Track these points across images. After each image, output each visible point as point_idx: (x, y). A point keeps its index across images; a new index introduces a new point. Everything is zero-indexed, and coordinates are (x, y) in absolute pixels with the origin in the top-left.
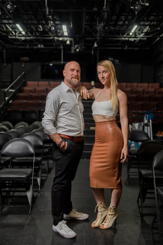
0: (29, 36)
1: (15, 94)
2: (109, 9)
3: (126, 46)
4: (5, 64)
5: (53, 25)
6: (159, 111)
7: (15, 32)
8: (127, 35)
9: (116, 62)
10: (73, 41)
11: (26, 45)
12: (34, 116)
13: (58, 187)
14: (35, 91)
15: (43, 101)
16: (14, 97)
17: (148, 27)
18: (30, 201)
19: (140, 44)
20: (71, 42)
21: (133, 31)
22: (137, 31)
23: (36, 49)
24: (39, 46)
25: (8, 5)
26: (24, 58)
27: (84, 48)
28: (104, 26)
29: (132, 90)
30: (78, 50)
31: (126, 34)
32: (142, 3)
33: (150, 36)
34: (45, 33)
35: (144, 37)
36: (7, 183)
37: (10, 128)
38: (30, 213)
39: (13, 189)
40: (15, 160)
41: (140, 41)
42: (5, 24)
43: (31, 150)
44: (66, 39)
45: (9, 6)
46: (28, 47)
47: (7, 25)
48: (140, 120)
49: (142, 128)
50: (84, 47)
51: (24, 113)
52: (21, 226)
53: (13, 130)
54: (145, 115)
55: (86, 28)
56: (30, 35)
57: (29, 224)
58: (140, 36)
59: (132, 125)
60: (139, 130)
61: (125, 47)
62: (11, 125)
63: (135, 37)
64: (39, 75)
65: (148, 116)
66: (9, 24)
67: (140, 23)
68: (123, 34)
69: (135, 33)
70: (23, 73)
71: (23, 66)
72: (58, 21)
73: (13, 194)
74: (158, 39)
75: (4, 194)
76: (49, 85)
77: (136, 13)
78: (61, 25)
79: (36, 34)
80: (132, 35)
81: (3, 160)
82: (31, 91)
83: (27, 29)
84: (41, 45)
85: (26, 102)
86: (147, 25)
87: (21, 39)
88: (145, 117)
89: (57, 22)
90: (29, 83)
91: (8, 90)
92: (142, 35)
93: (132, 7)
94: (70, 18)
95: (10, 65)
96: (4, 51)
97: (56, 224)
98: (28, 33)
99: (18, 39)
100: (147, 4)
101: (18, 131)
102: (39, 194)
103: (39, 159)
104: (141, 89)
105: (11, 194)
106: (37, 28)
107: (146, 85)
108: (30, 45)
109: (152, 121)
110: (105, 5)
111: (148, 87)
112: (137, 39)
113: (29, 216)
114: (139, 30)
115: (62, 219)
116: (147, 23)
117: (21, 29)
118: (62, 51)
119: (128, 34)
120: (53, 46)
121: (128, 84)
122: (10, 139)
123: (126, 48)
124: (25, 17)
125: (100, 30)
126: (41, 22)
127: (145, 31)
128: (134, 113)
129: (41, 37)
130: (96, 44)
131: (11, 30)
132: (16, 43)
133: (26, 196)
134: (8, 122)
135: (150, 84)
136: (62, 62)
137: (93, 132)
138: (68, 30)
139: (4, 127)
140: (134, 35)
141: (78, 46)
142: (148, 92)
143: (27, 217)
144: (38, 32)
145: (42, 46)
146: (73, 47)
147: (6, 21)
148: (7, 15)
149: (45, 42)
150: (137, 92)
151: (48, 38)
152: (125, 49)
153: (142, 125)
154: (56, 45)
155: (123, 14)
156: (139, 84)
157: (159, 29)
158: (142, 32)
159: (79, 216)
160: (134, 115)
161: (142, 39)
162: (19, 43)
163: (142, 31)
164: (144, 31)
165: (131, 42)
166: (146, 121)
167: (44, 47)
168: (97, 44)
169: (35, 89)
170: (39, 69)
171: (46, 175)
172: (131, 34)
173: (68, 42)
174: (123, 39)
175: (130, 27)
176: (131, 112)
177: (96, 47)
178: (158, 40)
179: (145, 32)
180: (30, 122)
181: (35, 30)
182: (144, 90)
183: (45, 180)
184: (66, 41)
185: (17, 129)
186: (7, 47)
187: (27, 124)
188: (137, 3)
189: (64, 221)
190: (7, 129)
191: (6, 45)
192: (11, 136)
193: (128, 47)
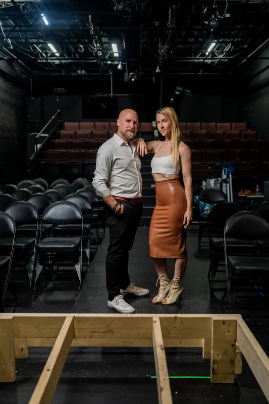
0: (67, 59)
1: (49, 139)
2: (174, 24)
3: (201, 70)
4: (33, 98)
5: (100, 48)
6: (244, 162)
7: (46, 54)
8: (201, 56)
9: (187, 93)
10: (126, 66)
11: (61, 71)
12: (75, 170)
13: (113, 257)
14: (75, 135)
15: (87, 150)
16: (48, 144)
17: (230, 45)
18: (79, 275)
19: (220, 67)
20: (123, 66)
21: (209, 50)
22: (215, 50)
23: (74, 76)
24: (79, 72)
26: (59, 89)
27: (141, 75)
29: (208, 133)
30: (133, 80)
31: (200, 54)
32: (219, 17)
33: (231, 57)
34: (88, 54)
35: (225, 59)
36: (49, 255)
37: (46, 188)
38: (80, 289)
39: (57, 262)
41: (220, 63)
42: (33, 43)
43: (79, 215)
46: (63, 73)
47: (35, 45)
48: (217, 175)
49: (219, 185)
50: (142, 73)
51: (62, 167)
52: (70, 303)
53: (50, 190)
55: (144, 48)
56: (67, 57)
57: (80, 300)
58: (219, 57)
59: (206, 181)
60: (215, 188)
62: (45, 182)
63: (212, 59)
64: (80, 114)
65: (227, 169)
66: (38, 44)
67: (219, 40)
68: (195, 56)
69: (212, 53)
70: (59, 111)
71: (58, 100)
72: (105, 37)
73: (58, 268)
74: (245, 60)
76: (95, 126)
77: (212, 30)
78: (110, 43)
79: (75, 56)
80: (208, 56)
82: (69, 136)
83: (63, 49)
84: (81, 70)
85: (64, 152)
86: (229, 43)
87: (54, 63)
88: (223, 170)
89: (104, 40)
90: (67, 124)
92: (221, 56)
93: (206, 23)
94: (123, 34)
95: (39, 99)
96: (31, 81)
97: (111, 299)
98: (65, 55)
99: (50, 63)
100: (228, 15)
101: (59, 191)
102: (89, 269)
103: (87, 226)
104: (221, 132)
106: (76, 48)
107: (228, 125)
108: (66, 71)
110: (170, 20)
111: (231, 128)
112: (216, 61)
114: (218, 49)
116: (228, 40)
117: (54, 50)
118: (112, 78)
119: (203, 55)
120: (98, 71)
121: (203, 124)
122: (50, 202)
123: (200, 73)
125: (163, 54)
126: (82, 40)
127: (227, 49)
128: (210, 165)
129: (83, 60)
130: (158, 68)
131: (40, 51)
132: (47, 68)
134: (41, 180)
135: (233, 124)
136: (112, 94)
138: (119, 50)
139: (38, 186)
140: (211, 55)
141: (134, 73)
142: (230, 136)
144: (78, 53)
146: (127, 75)
147: (34, 41)
149: (87, 67)
150: (214, 136)
151: (92, 61)
152: (199, 75)
154: (102, 70)
155: (195, 27)
156: (219, 124)
157: (246, 46)
158: (222, 53)
159: (138, 291)
160: (209, 168)
161: (223, 60)
162: (52, 68)
163: (222, 50)
164: (224, 50)
165: (207, 64)
166: (224, 177)
167: (86, 73)
168: (159, 69)
169: (75, 133)
170: (80, 104)
171: (96, 246)
172: (207, 54)
173: (120, 67)
174: (196, 60)
175: (206, 44)
176: (206, 163)
177: (158, 73)
178: (244, 63)
179: (226, 52)
180: (71, 179)
181: (74, 51)
182: (224, 133)
183: (95, 252)
184: (117, 65)
185: (56, 189)
186: (36, 74)
187: (67, 181)
188: (213, 16)
189: (120, 295)
190: (42, 188)
191: (33, 71)
192: (50, 198)
193: (203, 72)
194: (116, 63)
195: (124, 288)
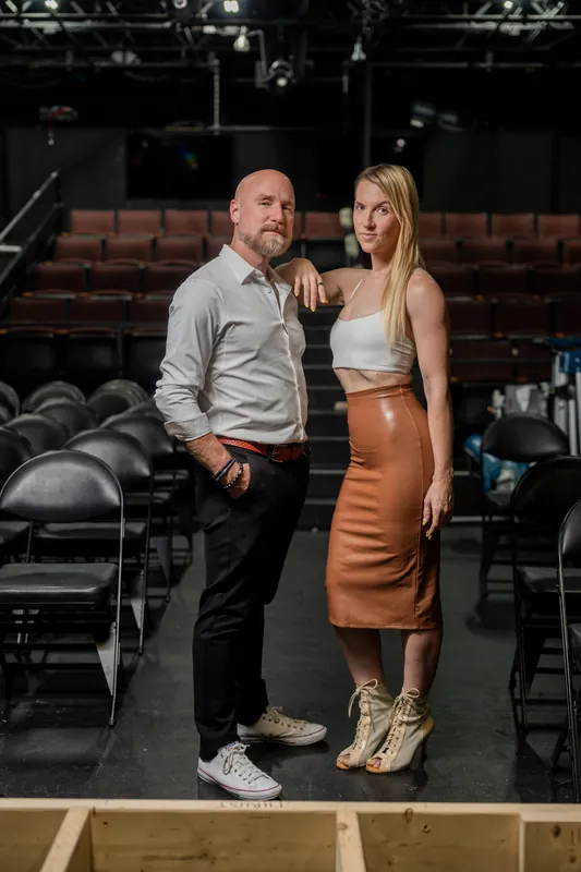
0: (79, 19)
1: (24, 261)
3: (490, 56)
7: (19, 2)
8: (488, 12)
9: (446, 122)
10: (262, 40)
11: (63, 54)
12: (103, 357)
13: (218, 626)
14: (104, 251)
15: (139, 295)
18: (111, 679)
19: (547, 48)
20: (252, 40)
23: (103, 69)
24: (118, 57)
26: (55, 109)
27: (307, 68)
29: (510, 245)
30: (282, 82)
31: (487, 6)
35: (562, 21)
36: (19, 617)
37: (14, 411)
38: (112, 723)
40: (47, 531)
41: (548, 33)
43: (111, 494)
44: (232, 29)
46: (69, 61)
48: (539, 374)
49: (543, 405)
50: (310, 63)
51: (62, 346)
52: (83, 765)
53: (27, 417)
54: (554, 355)
56: (81, 13)
57: (111, 760)
58: (544, 16)
59: (503, 393)
60: (533, 413)
61: (483, 61)
63: (524, 21)
64: (120, 184)
65: (567, 356)
68: (473, 11)
69: (525, 3)
70: (54, 175)
71: (51, 142)
73: (45, 658)
75: (10, 658)
76: (164, 223)
79: (106, 10)
80: (513, 10)
82: (86, 253)
84: (124, 51)
85: (69, 300)
87: (41, 30)
88: (558, 359)
90: (79, 216)
92: (551, 14)
97: (209, 755)
98: (74, 5)
99: (28, 30)
101: (49, 421)
102: (142, 660)
103: (138, 528)
104: (550, 242)
105: (37, 656)
107: (570, 221)
108: (77, 55)
112: (537, 27)
113: (109, 735)
115: (232, 738)
118: (217, 78)
119: (497, 8)
120: (177, 56)
121: (496, 219)
123: (488, 64)
128: (515, 344)
129: (128, 20)
130: (358, 47)
132: (19, 47)
134: (1, 386)
136: (216, 126)
140: (519, 10)
141: (284, 63)
143: (105, 734)
144: (115, 1)
145: (131, 58)
146: (263, 64)
149: (142, 41)
150: (529, 254)
151: (158, 26)
152: (484, 70)
153: (546, 394)
154: (189, 52)
156: (544, 220)
158: (553, 3)
159: (293, 731)
160: (515, 352)
161: (558, 25)
162: (34, 47)
165: (507, 37)
166: (560, 379)
167: (138, 62)
168: (364, 50)
169: (104, 243)
171: (162, 591)
172: (507, 6)
173: (241, 43)
174: (474, 25)
176: (504, 339)
177: (359, 62)
179: (565, 1)
180: (89, 381)
182: (560, 245)
183: (162, 610)
184: (234, 38)
185: (42, 412)
187: (77, 389)
189: (237, 744)
192: (24, 442)
193: (497, 59)
194: (230, 30)
195: (250, 723)
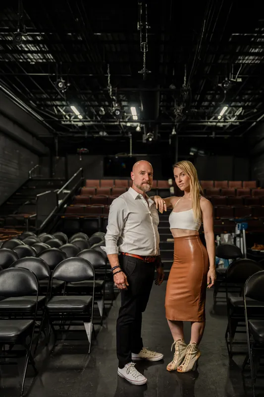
0: (89, 121)
1: (71, 195)
2: (189, 87)
3: (214, 133)
4: (58, 157)
5: (118, 108)
6: (256, 218)
7: (70, 116)
8: (214, 119)
9: (201, 154)
10: (144, 128)
11: (84, 133)
12: (94, 225)
13: (125, 321)
14: (96, 192)
15: (106, 206)
16: (69, 200)
17: (241, 109)
18: (89, 337)
19: (231, 131)
20: (142, 128)
21: (222, 113)
22: (227, 114)
23: (97, 137)
24: (101, 133)
25: (60, 83)
26: (82, 149)
27: (158, 136)
28: (184, 110)
29: (220, 190)
30: (150, 140)
31: (213, 117)
32: (232, 79)
33: (243, 121)
34: (109, 116)
35: (236, 122)
36: (61, 315)
37: (64, 242)
38: (89, 352)
39: (68, 322)
40: (71, 284)
41: (232, 126)
42: (56, 106)
43: (91, 273)
44: (135, 124)
45: (60, 85)
46: (86, 135)
47: (59, 107)
48: (231, 230)
49: (233, 240)
50: (159, 135)
51: (82, 222)
52: (78, 370)
53: (68, 245)
54: (236, 224)
55: (160, 111)
56: (89, 119)
57: (88, 367)
58: (231, 120)
59: (220, 236)
60: (229, 243)
61: (212, 134)
62: (65, 236)
63: (224, 122)
64: (102, 172)
65: (240, 224)
66: (62, 106)
67: (231, 104)
68: (209, 119)
69: (224, 116)
70: (81, 169)
71: (81, 159)
72: (124, 101)
73: (69, 328)
74: (255, 123)
75: (57, 328)
76: (115, 183)
77: (225, 92)
78: (129, 107)
79: (96, 118)
80: (221, 119)
81: (55, 284)
82: (91, 193)
83: (85, 111)
84: (103, 132)
85: (84, 207)
86: (240, 107)
87: (77, 125)
88: (237, 226)
89: (124, 103)
90: (88, 181)
91: (62, 191)
92: (233, 119)
93: (220, 85)
94: (141, 98)
95: (63, 158)
96: (56, 141)
97: (122, 367)
98: (87, 117)
99: (73, 125)
100: (240, 80)
101: (75, 246)
102: (102, 328)
103: (101, 282)
104: (233, 189)
105: (66, 327)
106: (98, 111)
107: (239, 183)
108: (89, 133)
109: (245, 231)
110: (185, 82)
111: (242, 186)
112: (228, 124)
113: (88, 357)
114: (230, 113)
115: (130, 360)
116: (240, 104)
117: (77, 112)
118: (131, 140)
119: (216, 118)
120: (119, 133)
121: (216, 182)
122: (64, 258)
123: (213, 135)
124: (82, 97)
125: (178, 115)
126: (103, 103)
127: (238, 113)
128: (223, 221)
129: (104, 122)
130: (174, 130)
131: (64, 113)
132: (71, 130)
133: (85, 331)
134: (61, 234)
135: (244, 183)
136: (131, 154)
137: (171, 245)
138: (137, 113)
139: (57, 240)
140: (223, 119)
141: (151, 134)
142: (242, 193)
143: (86, 357)
144: (100, 116)
145: (105, 134)
146: (145, 135)
147: (58, 103)
148: (58, 94)
149: (108, 129)
150: (226, 193)
151: (113, 124)
152: (212, 137)
153: (233, 237)
154: (123, 132)
155: (208, 92)
156: (230, 183)
157: (255, 110)
158: (234, 116)
159: (151, 356)
160: (223, 223)
161: (234, 124)
162: (75, 130)
163: (234, 114)
164: (236, 114)
165: (219, 127)
166: (238, 232)
167: (107, 135)
168: (176, 131)
169: (96, 189)
170: (102, 163)
171: (110, 302)
172: (219, 117)
173: (138, 129)
174: (209, 124)
175: (219, 108)
176: (219, 219)
177: (174, 135)
178: (254, 126)
179: (237, 116)
180: (90, 233)
181: (95, 113)
182: (236, 190)
183: (110, 309)
184: (136, 127)
185: (72, 243)
186: (60, 135)
187: (86, 235)
188: (226, 79)
189: (132, 363)
190: (60, 243)
191: (58, 132)
192: (65, 254)
193: (216, 134)
